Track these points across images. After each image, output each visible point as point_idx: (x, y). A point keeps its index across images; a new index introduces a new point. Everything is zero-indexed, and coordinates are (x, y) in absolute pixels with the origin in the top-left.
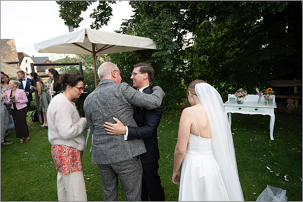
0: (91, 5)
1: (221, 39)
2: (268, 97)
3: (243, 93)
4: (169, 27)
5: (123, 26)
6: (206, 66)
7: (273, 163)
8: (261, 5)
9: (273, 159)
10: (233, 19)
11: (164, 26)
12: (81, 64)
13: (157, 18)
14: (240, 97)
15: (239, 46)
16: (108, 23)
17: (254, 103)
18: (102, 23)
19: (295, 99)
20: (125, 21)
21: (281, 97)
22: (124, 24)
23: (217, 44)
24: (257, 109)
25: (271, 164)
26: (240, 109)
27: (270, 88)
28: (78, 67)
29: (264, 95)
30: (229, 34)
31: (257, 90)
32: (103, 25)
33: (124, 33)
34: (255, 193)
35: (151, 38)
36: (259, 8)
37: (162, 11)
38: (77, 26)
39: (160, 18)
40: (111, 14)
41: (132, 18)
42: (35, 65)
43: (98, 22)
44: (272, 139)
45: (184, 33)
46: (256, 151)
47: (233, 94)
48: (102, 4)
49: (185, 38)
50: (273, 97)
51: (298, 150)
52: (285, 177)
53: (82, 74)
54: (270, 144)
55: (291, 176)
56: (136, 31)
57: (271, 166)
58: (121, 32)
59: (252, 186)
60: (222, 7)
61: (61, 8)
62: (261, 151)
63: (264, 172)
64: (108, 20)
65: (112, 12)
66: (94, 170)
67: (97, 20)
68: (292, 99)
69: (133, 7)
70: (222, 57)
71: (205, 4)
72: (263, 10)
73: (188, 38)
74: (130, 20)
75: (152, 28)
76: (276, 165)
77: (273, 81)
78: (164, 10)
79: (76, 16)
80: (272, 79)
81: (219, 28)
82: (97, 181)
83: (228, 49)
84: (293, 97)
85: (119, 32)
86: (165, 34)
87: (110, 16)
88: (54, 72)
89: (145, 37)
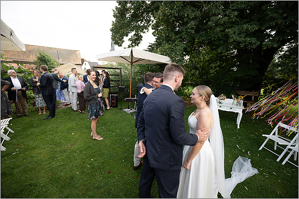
0: (131, 33)
1: (208, 61)
2: (240, 101)
3: (224, 97)
4: (181, 50)
5: (149, 48)
6: (196, 77)
7: (240, 143)
8: (242, 43)
9: (240, 141)
10: (223, 50)
11: (178, 50)
12: (120, 69)
13: (174, 44)
14: (221, 99)
15: (219, 66)
16: (139, 45)
17: (229, 104)
18: (135, 44)
19: (252, 104)
20: (150, 44)
21: (246, 102)
22: (150, 46)
23: (205, 64)
24: (232, 108)
25: (239, 144)
26: (220, 107)
27: (241, 96)
28: (118, 71)
29: (237, 100)
30: (214, 58)
31: (233, 96)
32: (136, 46)
33: (149, 51)
34: (231, 161)
35: (169, 57)
36: (240, 45)
37: (177, 40)
38: (121, 46)
39: (175, 45)
40: (142, 40)
41: (155, 43)
42: (95, 67)
43: (133, 44)
44: (238, 127)
45: (185, 55)
46: (229, 134)
47: (218, 97)
48: (137, 33)
49: (185, 58)
50: (242, 101)
51: (255, 136)
52: (248, 152)
53: (121, 75)
54: (237, 130)
55: (252, 152)
56: (160, 52)
57: (239, 145)
58: (148, 51)
59: (228, 157)
60: (217, 41)
61: (113, 34)
62: (232, 135)
63: (235, 148)
64: (139, 43)
65: (142, 39)
66: (129, 135)
67: (132, 43)
68: (250, 103)
69: (154, 35)
70: (208, 73)
71: (205, 39)
72: (243, 46)
73: (186, 58)
74: (154, 44)
75: (170, 51)
76: (242, 145)
77: (239, 91)
78: (179, 40)
79: (121, 40)
80: (239, 90)
81: (206, 53)
82: (131, 142)
83: (212, 68)
84: (251, 102)
85: (146, 51)
86: (178, 55)
87: (141, 41)
88: (106, 73)
89: (166, 56)
